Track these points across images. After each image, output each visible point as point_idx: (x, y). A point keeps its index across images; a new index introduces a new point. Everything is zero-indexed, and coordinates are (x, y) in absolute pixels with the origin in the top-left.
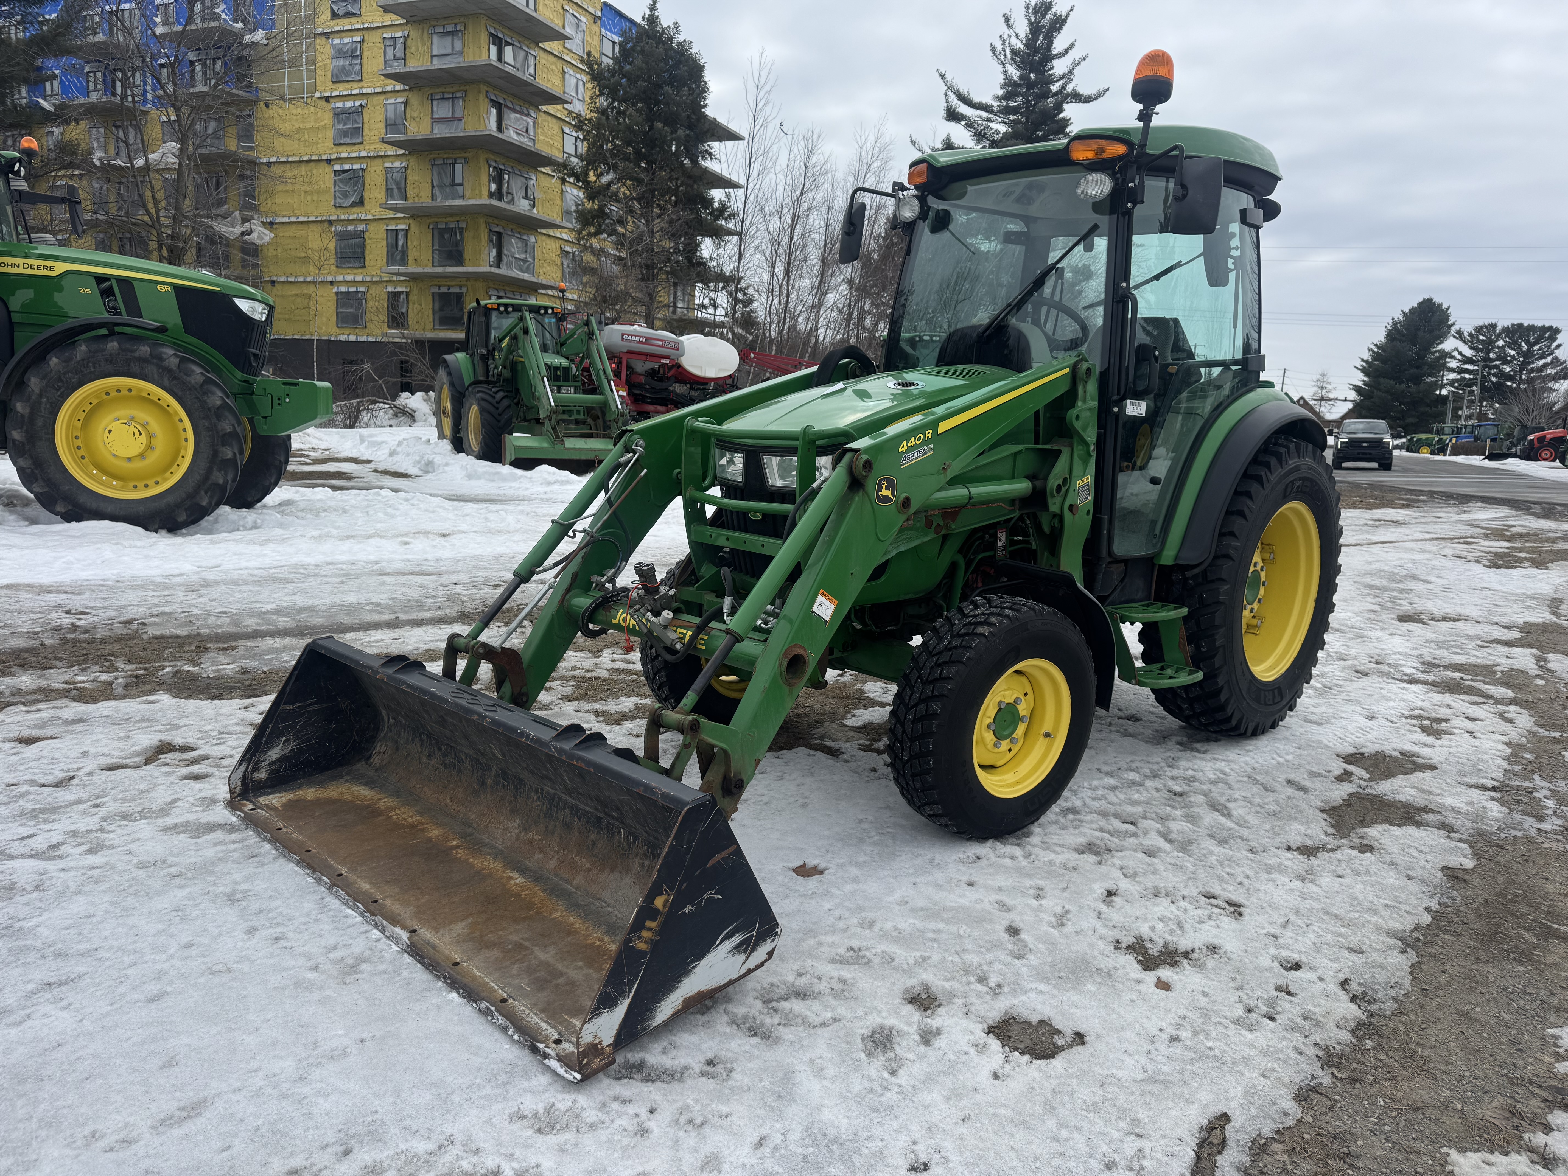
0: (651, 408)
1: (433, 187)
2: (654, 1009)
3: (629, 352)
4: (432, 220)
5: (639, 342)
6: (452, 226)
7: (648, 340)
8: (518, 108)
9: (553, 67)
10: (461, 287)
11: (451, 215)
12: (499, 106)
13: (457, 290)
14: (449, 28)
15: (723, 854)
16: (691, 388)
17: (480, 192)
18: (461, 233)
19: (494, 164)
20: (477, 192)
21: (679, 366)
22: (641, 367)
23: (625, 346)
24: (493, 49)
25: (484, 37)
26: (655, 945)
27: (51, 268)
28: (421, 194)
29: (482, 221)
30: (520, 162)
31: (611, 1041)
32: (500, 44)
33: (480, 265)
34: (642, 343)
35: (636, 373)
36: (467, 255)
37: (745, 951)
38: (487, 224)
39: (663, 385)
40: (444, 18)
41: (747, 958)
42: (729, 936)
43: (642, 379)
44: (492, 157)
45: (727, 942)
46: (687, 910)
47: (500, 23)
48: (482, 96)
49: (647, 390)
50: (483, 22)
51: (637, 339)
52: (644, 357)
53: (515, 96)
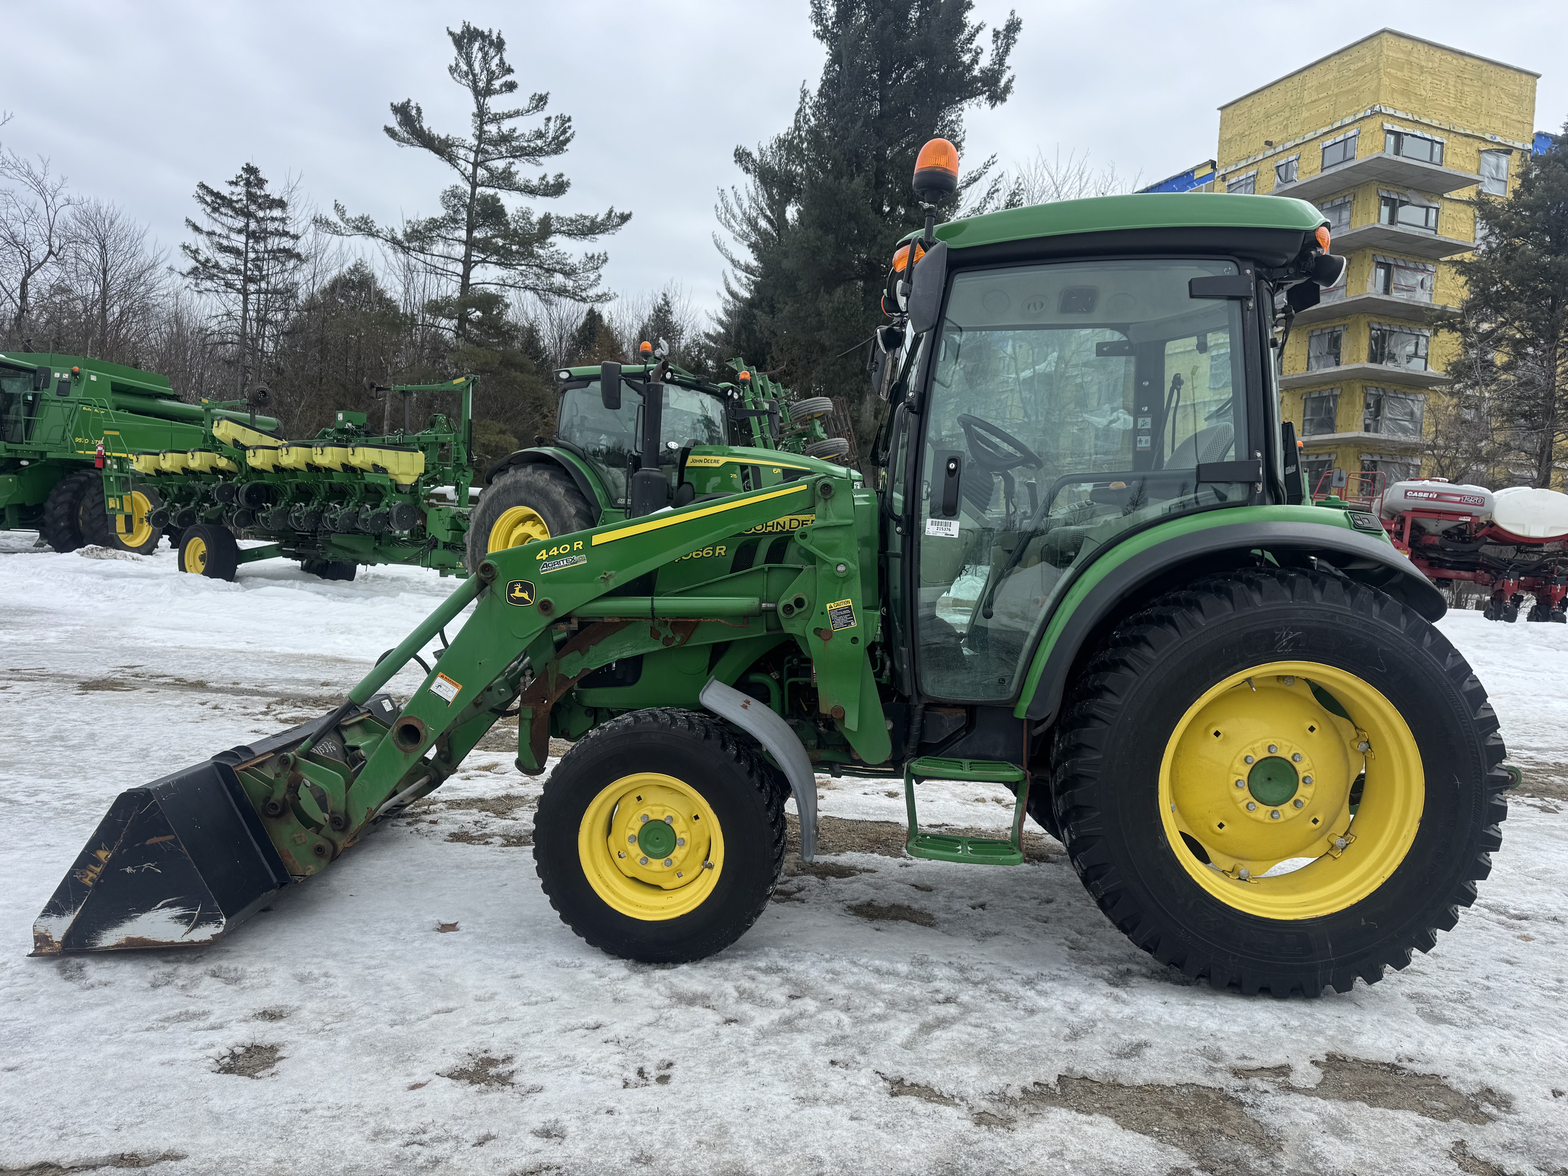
0: (1451, 573)
1: (1309, 358)
2: (99, 934)
3: (1415, 510)
4: (1306, 390)
5: (1428, 499)
6: (1326, 394)
7: (1440, 496)
8: (1412, 265)
9: (1462, 215)
10: (1330, 455)
11: (1326, 383)
12: (1388, 267)
13: (1326, 458)
14: (1338, 202)
15: (161, 839)
16: (1519, 551)
17: (1358, 356)
18: (1335, 401)
19: (1376, 326)
20: (1355, 357)
21: (1492, 524)
22: (1434, 526)
23: (1410, 504)
24: (1385, 211)
25: (1374, 201)
26: (97, 884)
27: (717, 462)
28: (1297, 367)
29: (1358, 386)
30: (1409, 320)
31: (60, 940)
32: (1394, 205)
33: (1352, 431)
34: (1432, 499)
35: (1429, 534)
36: (1339, 421)
37: (187, 924)
38: (1365, 388)
39: (1472, 547)
40: (1333, 194)
41: (190, 930)
42: (171, 905)
43: (1437, 541)
44: (1375, 319)
45: (168, 910)
46: (129, 870)
47: (1395, 185)
48: (1367, 261)
49: (1447, 554)
50: (1374, 188)
51: (1426, 495)
52: (1436, 516)
53: (1407, 253)
